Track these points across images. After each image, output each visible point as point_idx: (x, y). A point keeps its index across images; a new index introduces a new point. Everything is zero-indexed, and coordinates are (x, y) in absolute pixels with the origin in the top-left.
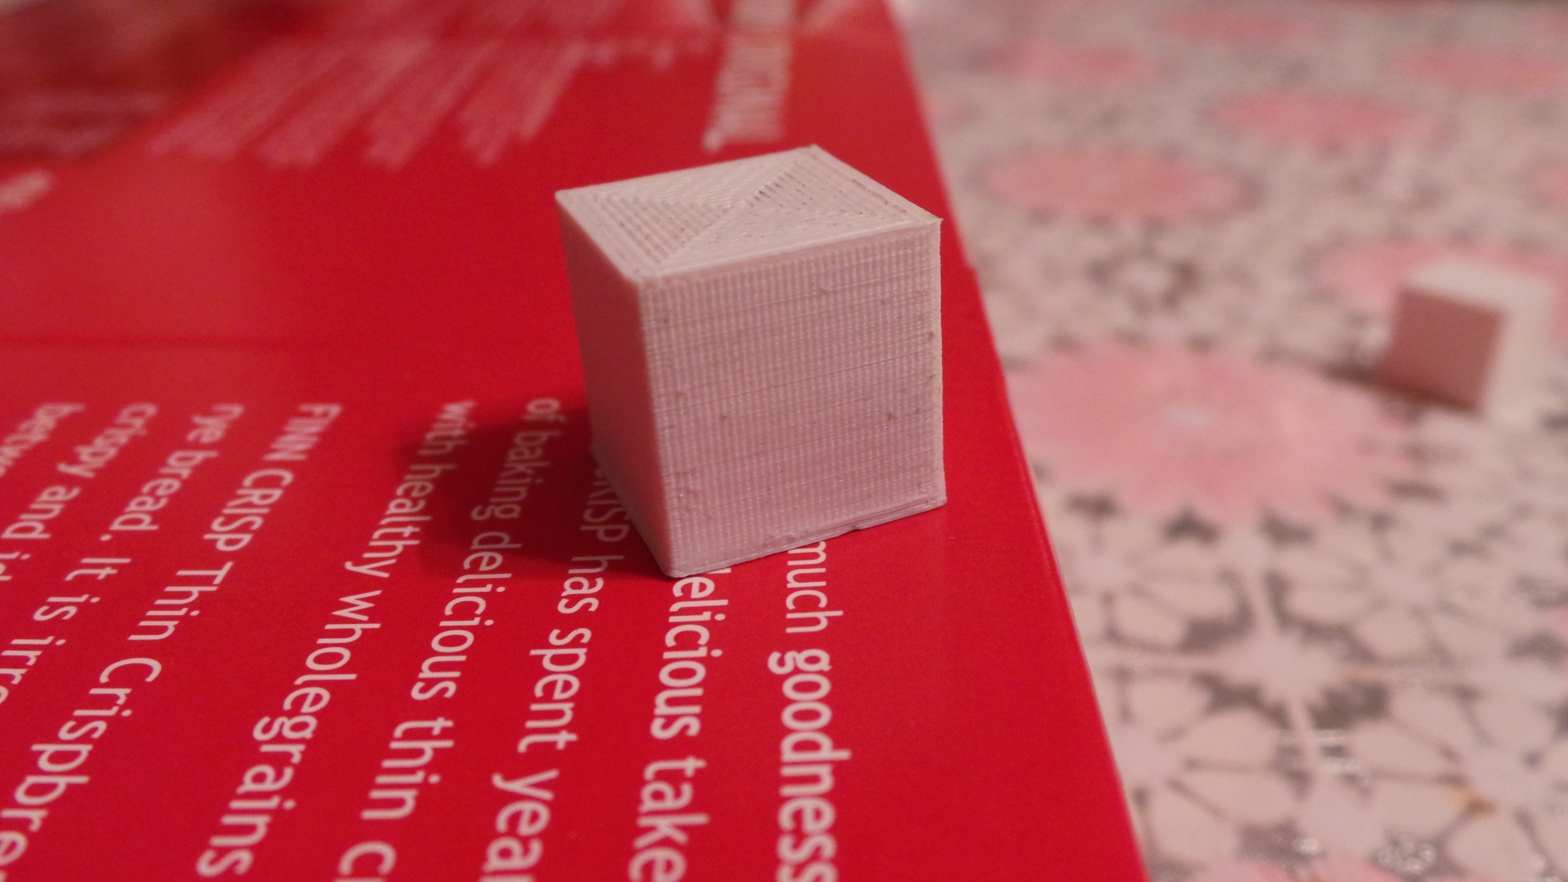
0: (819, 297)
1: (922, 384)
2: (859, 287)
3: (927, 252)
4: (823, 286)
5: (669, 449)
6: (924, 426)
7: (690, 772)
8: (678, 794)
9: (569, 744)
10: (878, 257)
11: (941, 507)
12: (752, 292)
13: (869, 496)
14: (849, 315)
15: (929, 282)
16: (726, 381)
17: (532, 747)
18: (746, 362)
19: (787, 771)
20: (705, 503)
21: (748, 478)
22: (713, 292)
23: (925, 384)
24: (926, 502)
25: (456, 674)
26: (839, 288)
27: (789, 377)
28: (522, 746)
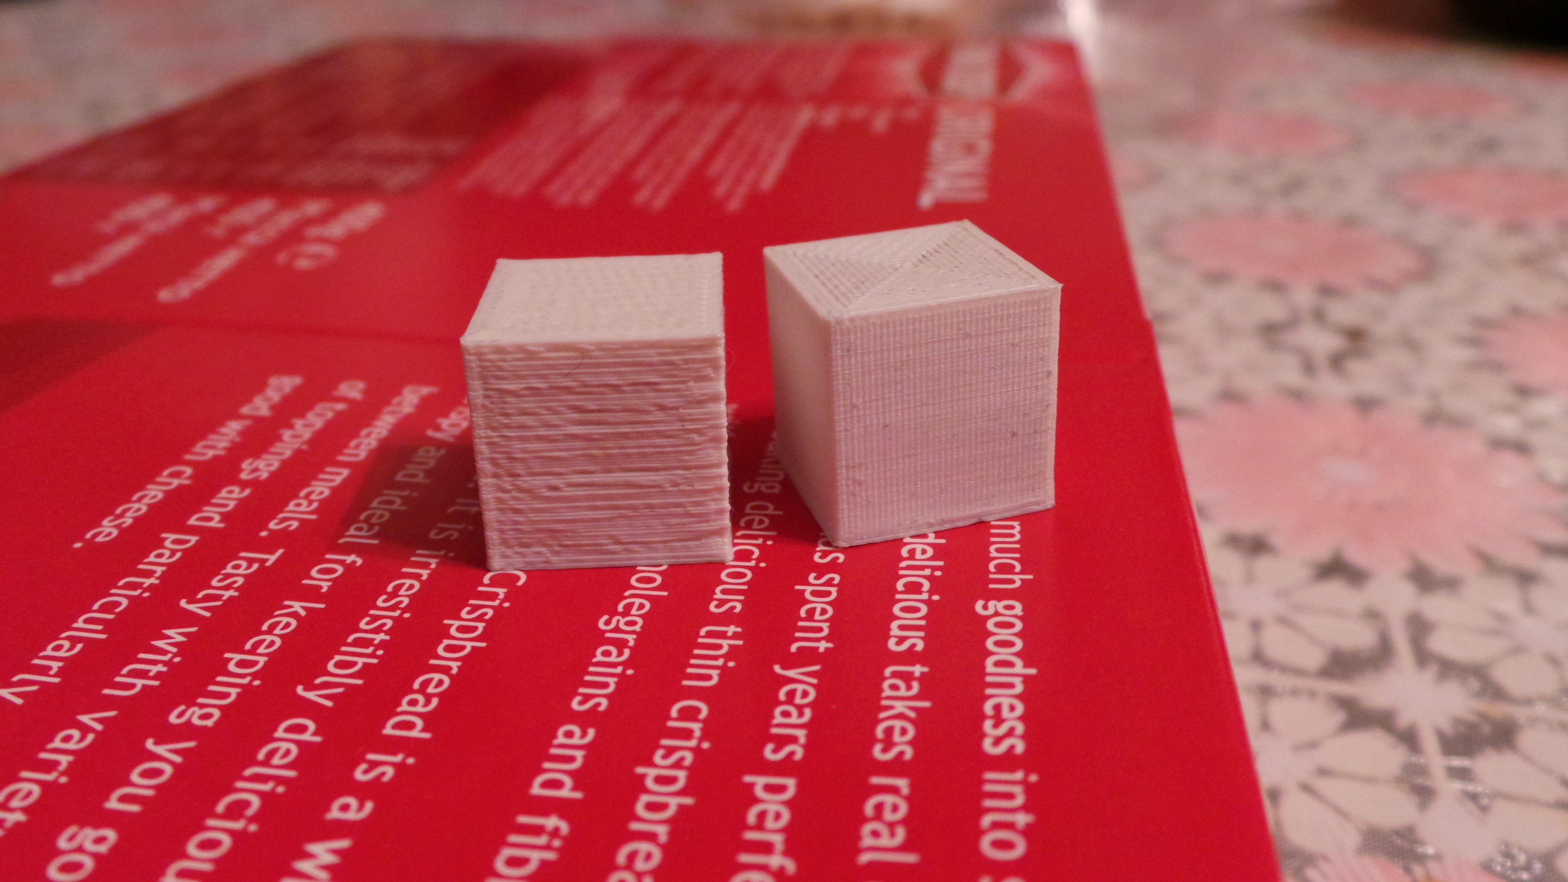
0: (964, 339)
1: (1039, 411)
2: (996, 333)
3: (1050, 309)
4: (968, 330)
5: (843, 448)
6: (1040, 443)
7: (917, 674)
8: (909, 688)
9: (827, 649)
10: (1011, 311)
11: (1049, 509)
12: (914, 332)
13: (994, 496)
14: (986, 354)
15: (1050, 332)
16: (890, 398)
17: (799, 649)
18: (905, 385)
19: (989, 679)
20: (867, 491)
21: (901, 473)
22: (885, 331)
23: (1042, 411)
24: (1038, 504)
25: (742, 598)
26: (980, 332)
27: (937, 398)
28: (794, 648)
